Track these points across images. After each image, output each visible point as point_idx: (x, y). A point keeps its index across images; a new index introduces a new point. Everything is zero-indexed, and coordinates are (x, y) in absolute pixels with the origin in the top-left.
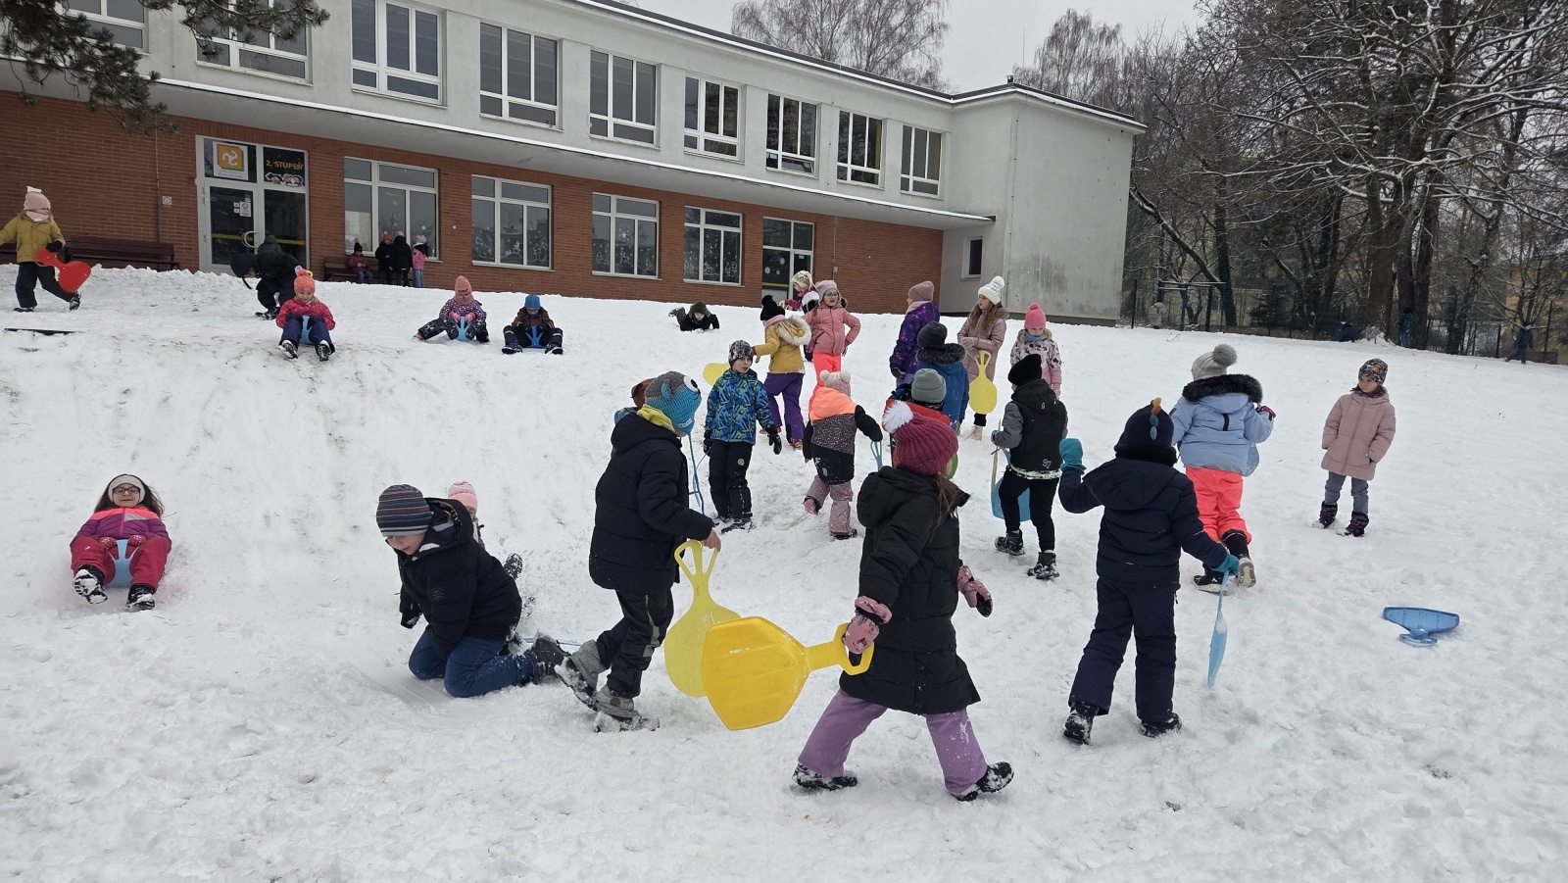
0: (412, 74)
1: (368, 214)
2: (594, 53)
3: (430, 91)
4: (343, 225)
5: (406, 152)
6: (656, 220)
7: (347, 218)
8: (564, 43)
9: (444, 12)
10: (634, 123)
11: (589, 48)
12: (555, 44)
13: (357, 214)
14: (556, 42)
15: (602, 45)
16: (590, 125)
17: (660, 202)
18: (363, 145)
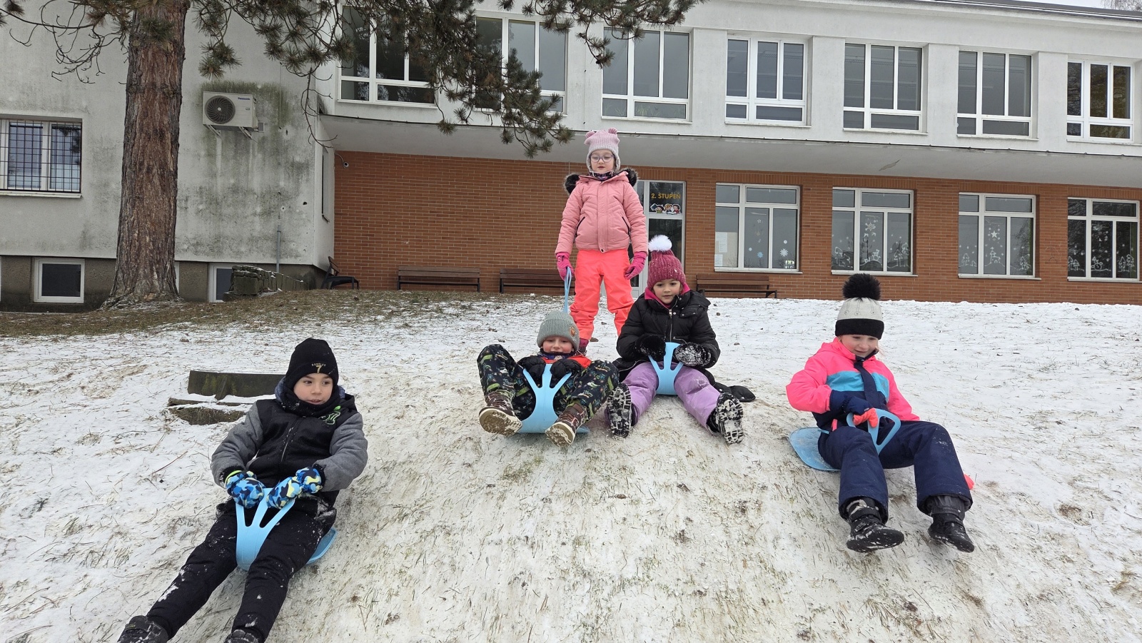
0: (779, 101)
1: (735, 234)
2: (962, 53)
3: (795, 114)
4: (713, 245)
5: (771, 172)
6: (1032, 215)
7: (716, 240)
8: (930, 48)
9: (810, 40)
10: (1006, 117)
11: (958, 49)
12: (919, 52)
13: (726, 233)
14: (920, 50)
15: (970, 43)
16: (957, 125)
17: (1038, 196)
18: (733, 171)
